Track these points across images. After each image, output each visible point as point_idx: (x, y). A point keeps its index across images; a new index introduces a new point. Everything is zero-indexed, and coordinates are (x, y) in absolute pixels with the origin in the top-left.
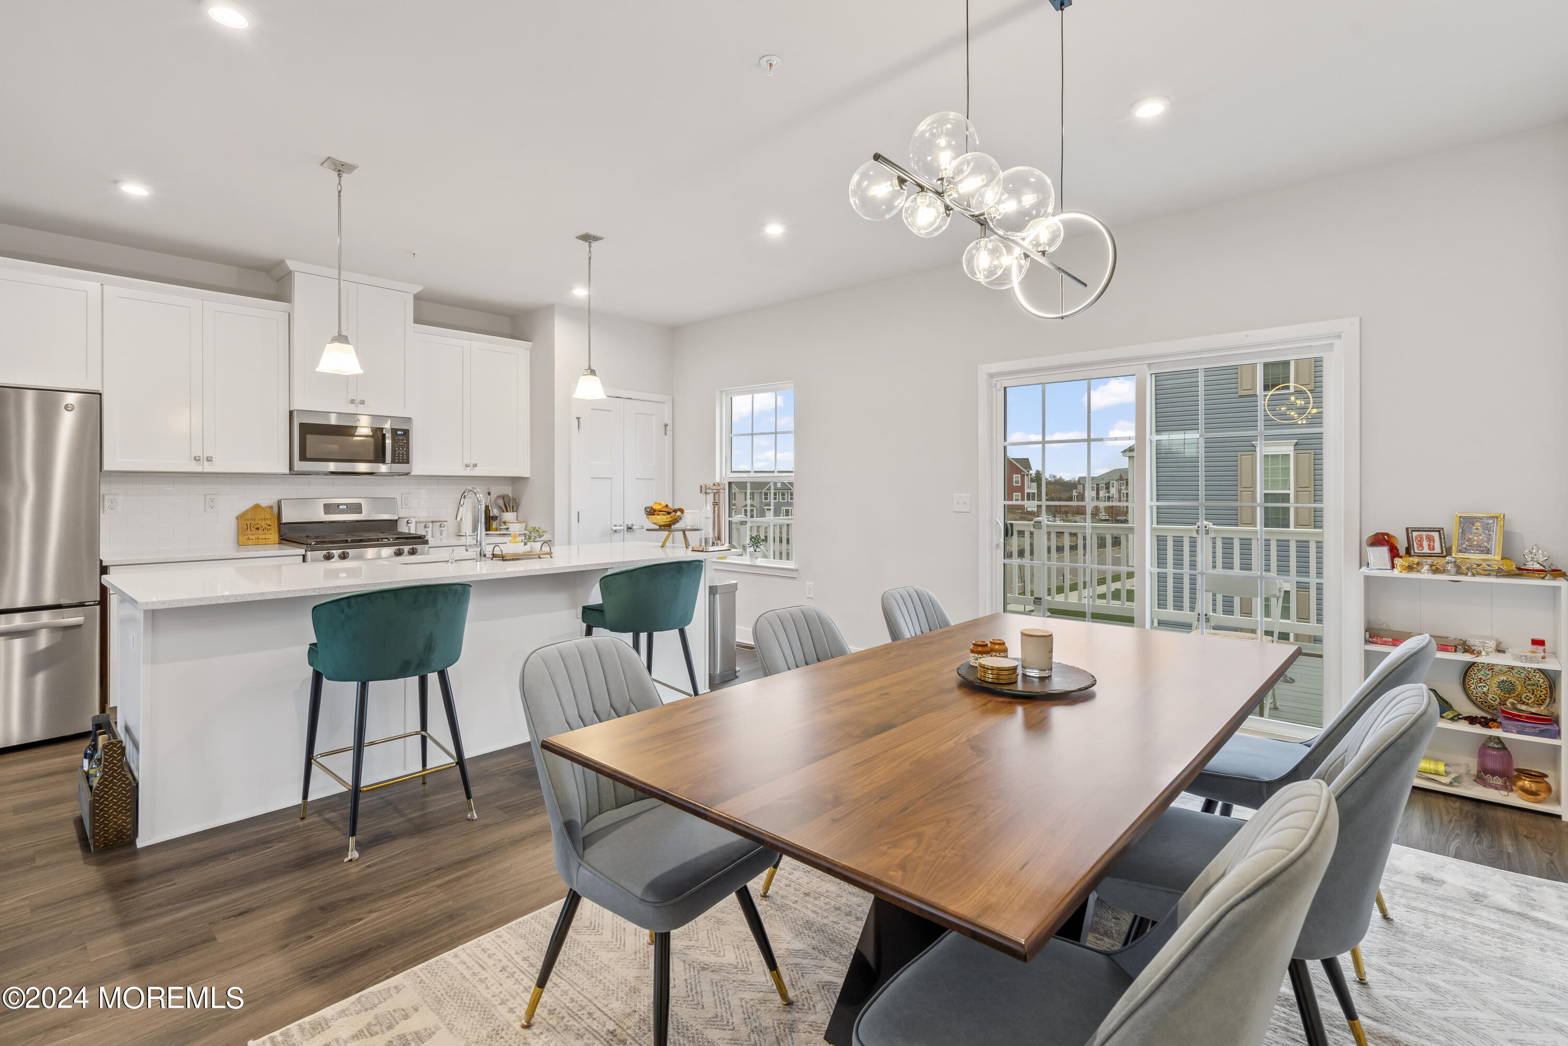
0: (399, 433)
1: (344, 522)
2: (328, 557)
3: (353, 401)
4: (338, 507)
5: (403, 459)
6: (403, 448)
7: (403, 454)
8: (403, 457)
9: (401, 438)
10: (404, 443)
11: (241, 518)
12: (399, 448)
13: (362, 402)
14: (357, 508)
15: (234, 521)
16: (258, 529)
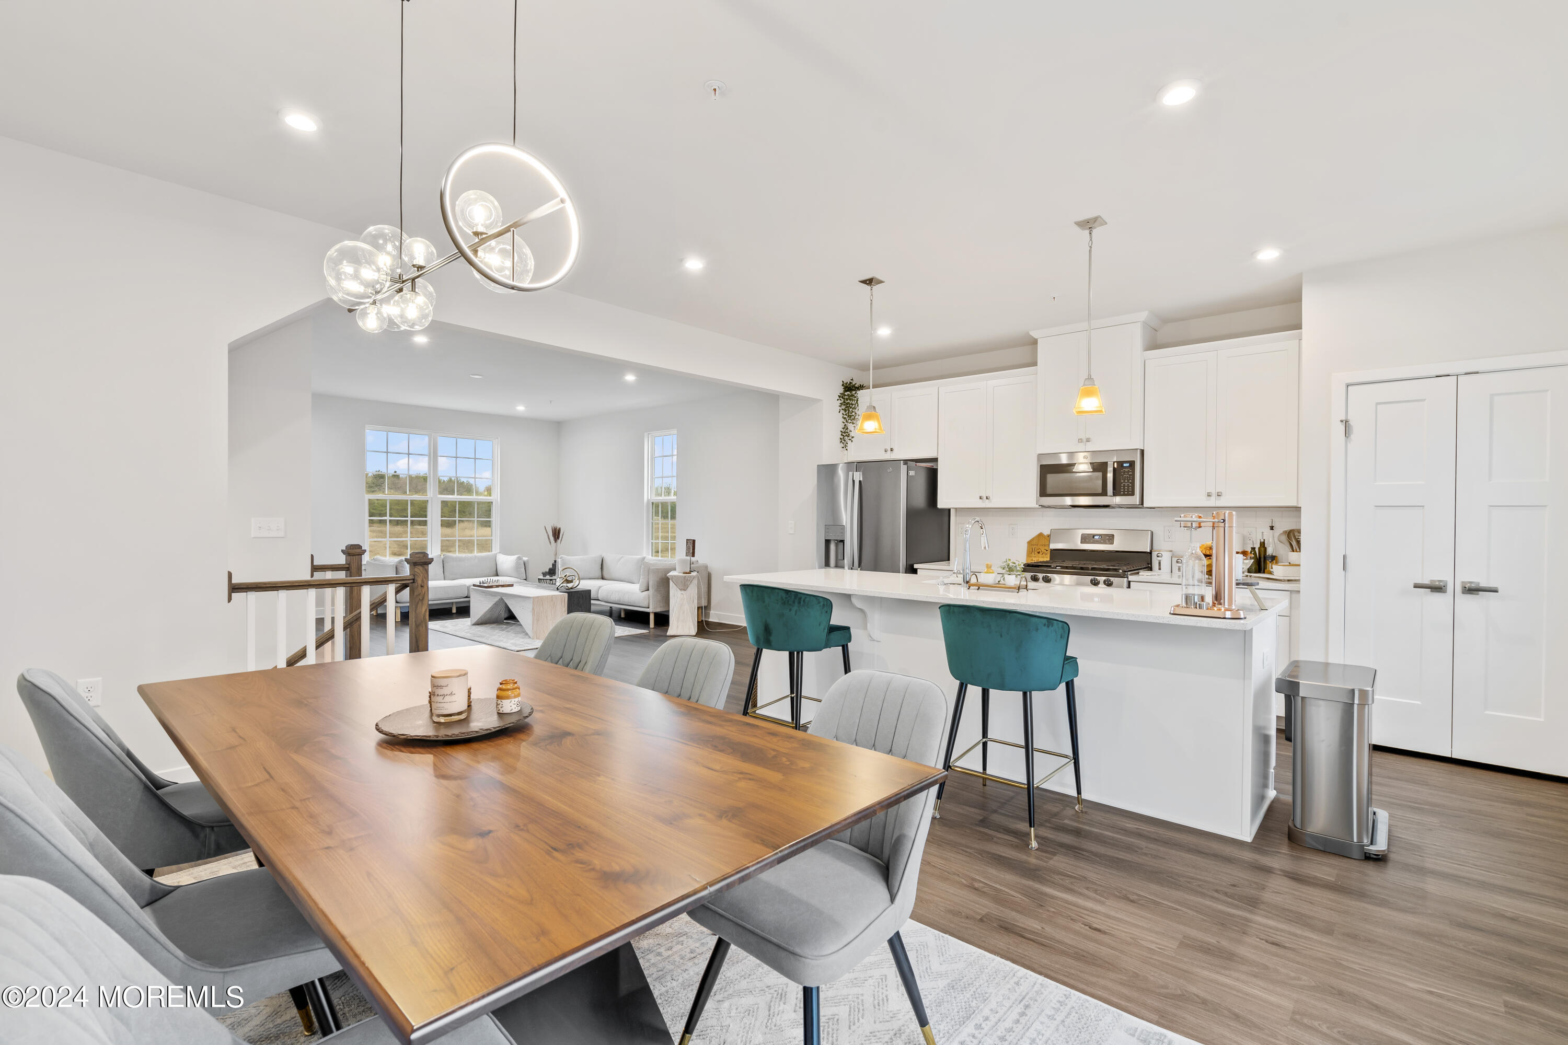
0: (1125, 465)
1: (1103, 551)
2: (1095, 583)
3: (1080, 441)
4: (1093, 537)
5: (1128, 491)
6: (1128, 480)
7: (1128, 486)
8: (1128, 489)
9: (1126, 470)
10: (1130, 475)
11: (1030, 543)
12: (1124, 480)
13: (1088, 440)
14: (1110, 539)
15: (1026, 545)
16: (1039, 553)
